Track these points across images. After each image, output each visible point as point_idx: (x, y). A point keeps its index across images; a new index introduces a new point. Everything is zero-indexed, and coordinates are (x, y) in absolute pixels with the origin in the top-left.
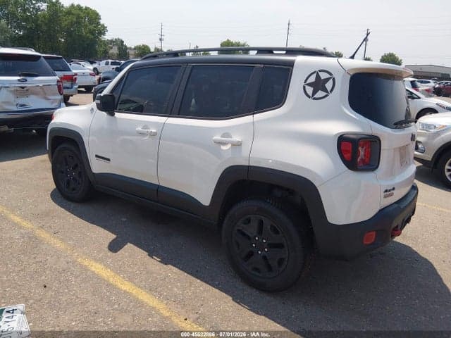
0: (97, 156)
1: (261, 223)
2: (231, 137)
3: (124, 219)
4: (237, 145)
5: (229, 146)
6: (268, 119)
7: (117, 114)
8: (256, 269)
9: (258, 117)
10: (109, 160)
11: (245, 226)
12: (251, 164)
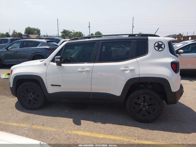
0: (51, 85)
1: (144, 97)
2: (128, 68)
3: (67, 112)
4: (132, 71)
5: (129, 71)
6: (143, 60)
7: (62, 65)
8: (143, 115)
9: (138, 59)
10: (60, 86)
11: (137, 100)
12: (140, 77)
